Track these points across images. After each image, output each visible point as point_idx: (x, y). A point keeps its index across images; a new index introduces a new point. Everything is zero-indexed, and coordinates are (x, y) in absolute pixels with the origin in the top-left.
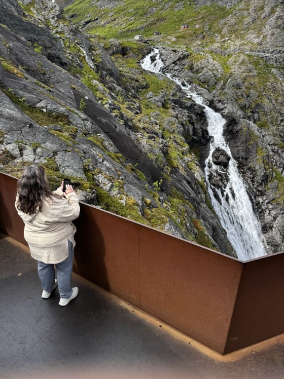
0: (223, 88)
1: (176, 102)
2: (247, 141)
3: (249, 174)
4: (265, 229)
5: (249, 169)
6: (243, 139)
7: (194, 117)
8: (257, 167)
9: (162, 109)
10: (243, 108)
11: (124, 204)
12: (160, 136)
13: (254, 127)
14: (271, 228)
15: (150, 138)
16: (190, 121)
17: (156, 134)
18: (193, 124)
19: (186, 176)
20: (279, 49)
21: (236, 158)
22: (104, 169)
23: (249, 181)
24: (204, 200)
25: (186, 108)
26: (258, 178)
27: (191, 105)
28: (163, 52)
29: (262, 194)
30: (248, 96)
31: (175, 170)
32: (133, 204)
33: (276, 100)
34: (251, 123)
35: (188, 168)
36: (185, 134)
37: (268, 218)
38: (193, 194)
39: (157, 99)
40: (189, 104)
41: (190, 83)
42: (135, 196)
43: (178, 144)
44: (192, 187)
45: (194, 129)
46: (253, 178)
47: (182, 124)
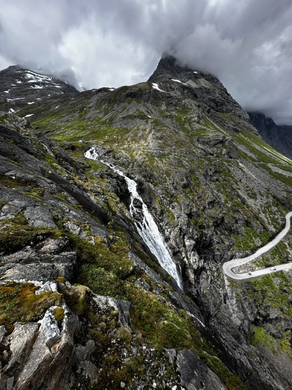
0: (132, 167)
1: (108, 175)
2: (149, 193)
3: (153, 211)
4: (167, 240)
5: (153, 208)
6: (148, 193)
7: (120, 182)
8: (157, 207)
9: (100, 179)
10: (144, 177)
11: (94, 244)
12: (102, 194)
13: (152, 186)
14: (170, 238)
15: (95, 195)
16: (117, 185)
17: (99, 193)
18: (119, 186)
19: (121, 216)
20: (156, 148)
21: (146, 203)
22: (71, 217)
23: (154, 215)
24: (134, 229)
25: (115, 178)
26: (158, 213)
27: (117, 176)
28: (97, 149)
29: (162, 220)
30: (146, 171)
31: (114, 213)
32: (101, 242)
33: (160, 172)
34: (150, 184)
35: (121, 211)
36: (116, 192)
37: (167, 233)
38: (127, 227)
39: (97, 173)
40: (116, 176)
41: (115, 165)
42: (100, 235)
43: (112, 198)
44: (125, 222)
45: (121, 189)
46: (156, 213)
47: (114, 187)
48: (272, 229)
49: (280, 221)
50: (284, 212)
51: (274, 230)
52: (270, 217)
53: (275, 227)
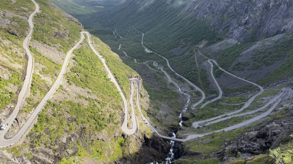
48: (17, 66)
49: (20, 54)
50: (19, 42)
51: (21, 67)
52: (8, 55)
53: (20, 63)
